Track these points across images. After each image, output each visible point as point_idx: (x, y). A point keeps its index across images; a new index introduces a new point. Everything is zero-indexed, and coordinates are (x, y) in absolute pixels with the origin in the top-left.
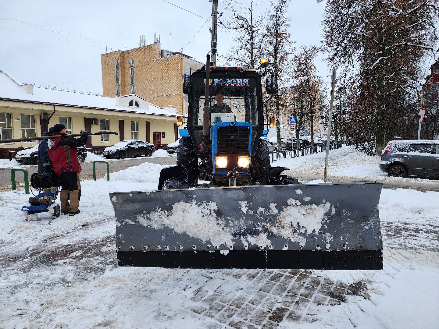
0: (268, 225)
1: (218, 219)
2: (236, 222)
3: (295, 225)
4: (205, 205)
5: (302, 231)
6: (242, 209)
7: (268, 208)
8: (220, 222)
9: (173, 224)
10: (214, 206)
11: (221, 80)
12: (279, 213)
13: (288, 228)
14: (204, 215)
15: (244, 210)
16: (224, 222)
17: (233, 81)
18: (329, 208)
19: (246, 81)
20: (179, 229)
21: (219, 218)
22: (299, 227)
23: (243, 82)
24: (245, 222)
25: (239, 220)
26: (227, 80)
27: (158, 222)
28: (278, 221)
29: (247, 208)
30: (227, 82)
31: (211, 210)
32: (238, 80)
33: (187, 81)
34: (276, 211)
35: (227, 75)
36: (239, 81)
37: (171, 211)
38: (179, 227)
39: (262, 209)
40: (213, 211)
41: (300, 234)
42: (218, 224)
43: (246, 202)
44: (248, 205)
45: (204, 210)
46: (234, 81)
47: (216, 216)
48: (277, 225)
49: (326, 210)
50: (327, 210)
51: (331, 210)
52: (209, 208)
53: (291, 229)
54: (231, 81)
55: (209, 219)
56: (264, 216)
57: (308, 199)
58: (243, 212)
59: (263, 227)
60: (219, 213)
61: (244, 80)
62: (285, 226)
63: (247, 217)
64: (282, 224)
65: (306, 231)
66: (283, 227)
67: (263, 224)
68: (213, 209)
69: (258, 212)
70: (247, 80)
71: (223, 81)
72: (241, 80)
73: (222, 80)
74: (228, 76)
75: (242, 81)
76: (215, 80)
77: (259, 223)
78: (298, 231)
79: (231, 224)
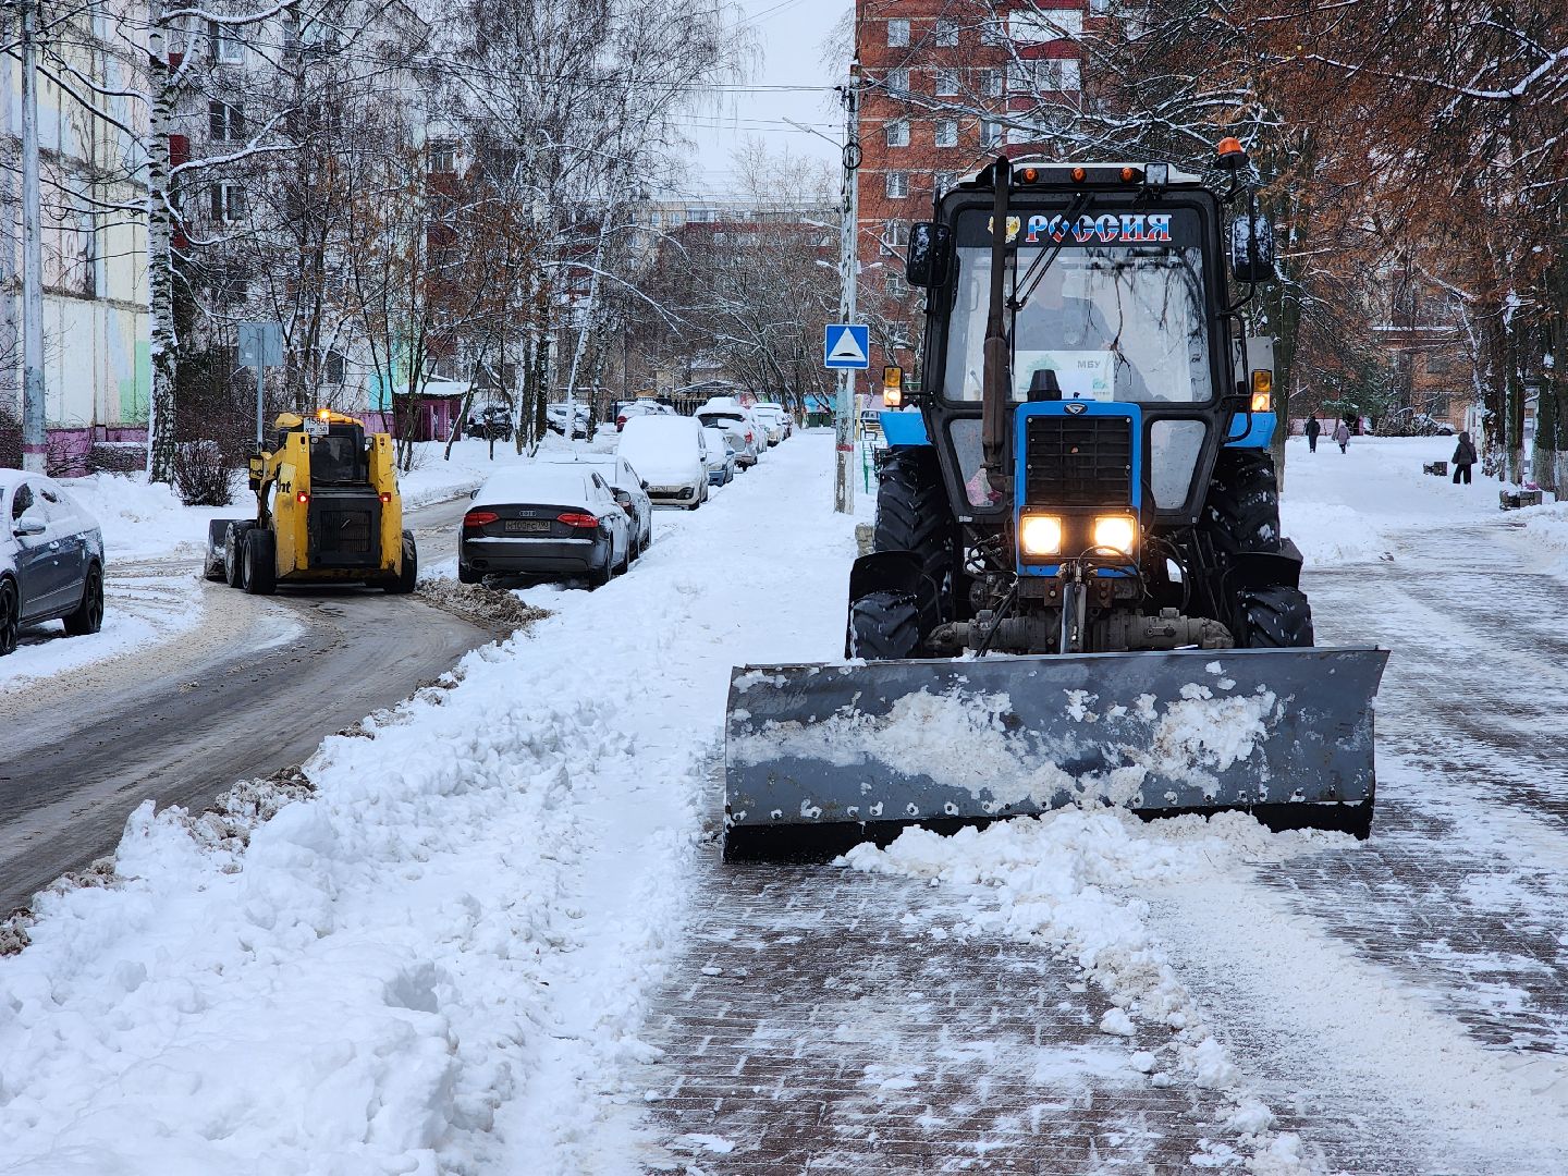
0: (1132, 748)
1: (1008, 738)
2: (1054, 743)
3: (1194, 746)
4: (979, 700)
5: (1209, 761)
6: (1070, 710)
7: (1132, 707)
8: (1015, 744)
9: (891, 749)
10: (1002, 703)
11: (1058, 219)
12: (1159, 719)
13: (1178, 754)
14: (974, 727)
15: (1077, 711)
16: (1025, 744)
17: (1106, 221)
18: (1270, 707)
19: (1159, 220)
20: (906, 765)
21: (1011, 734)
22: (1203, 751)
23: (1147, 227)
24: (1078, 742)
25: (1061, 738)
26: (1083, 221)
27: (849, 744)
28: (1155, 738)
29: (1084, 708)
30: (1082, 227)
31: (991, 715)
32: (1126, 219)
33: (924, 237)
34: (1152, 714)
35: (1079, 201)
36: (1132, 221)
37: (888, 715)
38: (908, 759)
39: (1119, 711)
40: (997, 716)
41: (1205, 768)
42: (1008, 749)
43: (1086, 693)
44: (1086, 700)
45: (974, 714)
46: (1113, 221)
47: (1003, 729)
48: (1151, 749)
49: (1264, 710)
50: (1267, 711)
51: (1274, 711)
52: (990, 709)
53: (1186, 756)
54: (1101, 220)
55: (985, 737)
56: (1124, 729)
57: (1228, 684)
58: (1072, 718)
59: (1120, 753)
60: (1012, 722)
61: (1152, 219)
62: (1173, 751)
63: (1082, 728)
64: (1165, 746)
65: (1218, 762)
66: (1167, 753)
67: (1119, 746)
68: (998, 710)
69: (1109, 718)
70: (1165, 219)
71: (1066, 223)
72: (1139, 219)
73: (1062, 221)
74: (1085, 205)
75: (1145, 220)
76: (1032, 221)
77: (1110, 745)
78: (1200, 762)
79: (1042, 749)
